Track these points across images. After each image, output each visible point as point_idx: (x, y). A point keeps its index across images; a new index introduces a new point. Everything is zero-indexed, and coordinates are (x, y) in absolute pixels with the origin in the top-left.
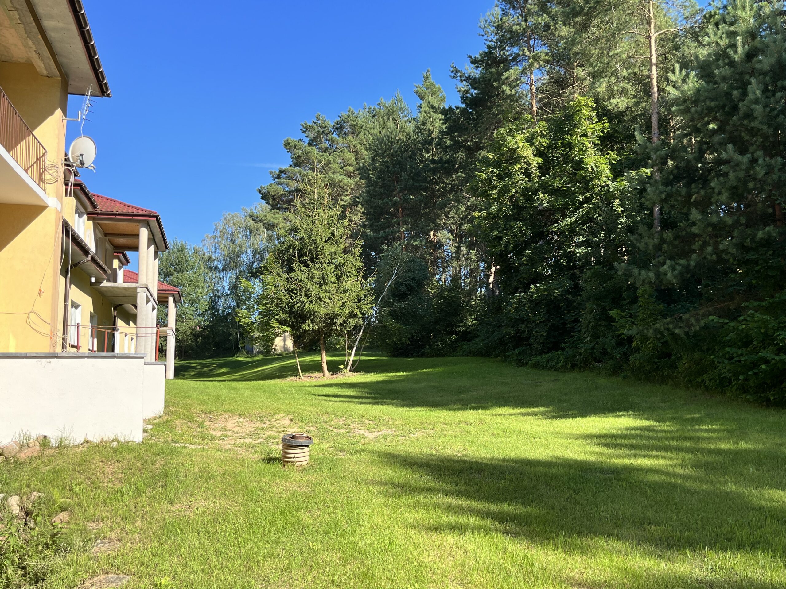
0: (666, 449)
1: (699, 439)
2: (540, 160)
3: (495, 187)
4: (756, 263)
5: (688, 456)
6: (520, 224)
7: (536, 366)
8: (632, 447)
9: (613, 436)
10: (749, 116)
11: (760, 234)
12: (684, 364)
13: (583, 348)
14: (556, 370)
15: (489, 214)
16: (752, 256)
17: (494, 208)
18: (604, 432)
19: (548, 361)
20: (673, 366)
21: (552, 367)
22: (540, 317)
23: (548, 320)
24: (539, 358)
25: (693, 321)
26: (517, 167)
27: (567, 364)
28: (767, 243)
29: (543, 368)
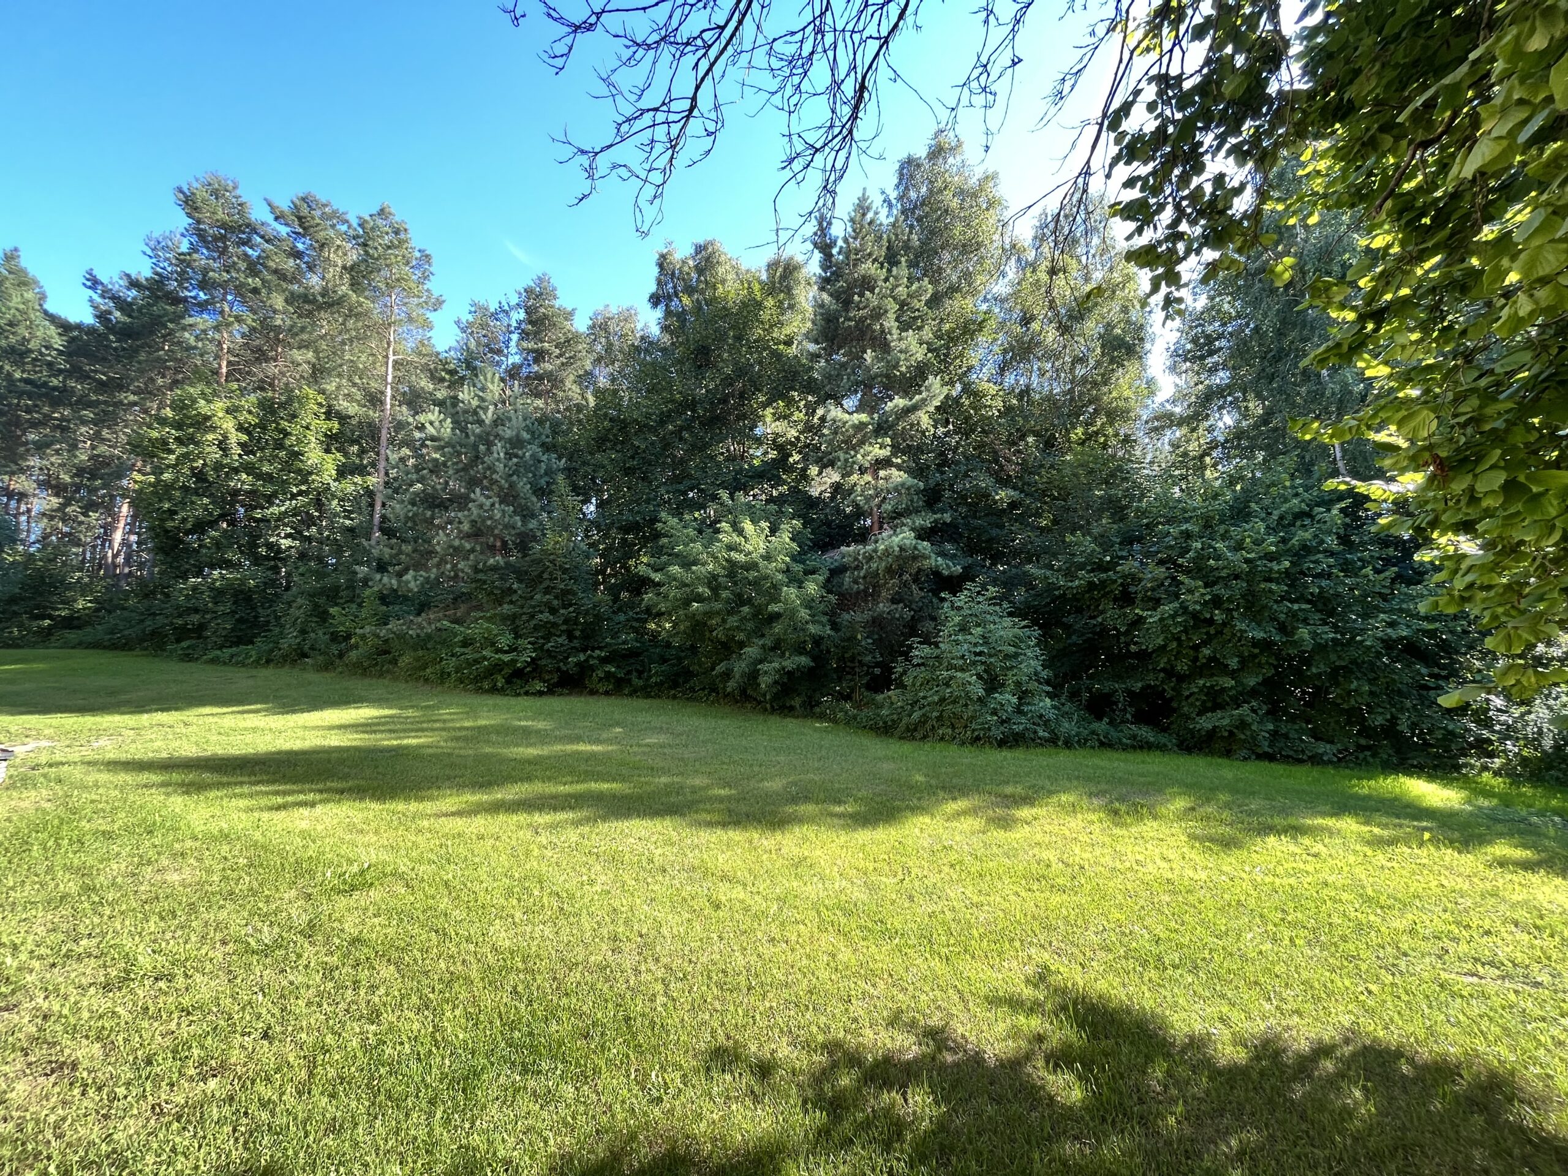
0: (423, 730)
1: (445, 721)
2: (244, 438)
3: (171, 452)
4: (485, 582)
5: (444, 733)
6: (206, 501)
7: (214, 661)
8: (391, 731)
9: (366, 725)
10: (491, 468)
11: (491, 561)
12: (406, 660)
13: (284, 644)
14: (244, 665)
15: (158, 481)
16: (480, 576)
17: (166, 476)
18: (352, 722)
19: (232, 656)
20: (394, 662)
21: (237, 663)
22: (226, 607)
23: (234, 612)
24: (218, 652)
25: (425, 624)
26: (210, 437)
27: (260, 658)
28: (495, 568)
29: (225, 663)
